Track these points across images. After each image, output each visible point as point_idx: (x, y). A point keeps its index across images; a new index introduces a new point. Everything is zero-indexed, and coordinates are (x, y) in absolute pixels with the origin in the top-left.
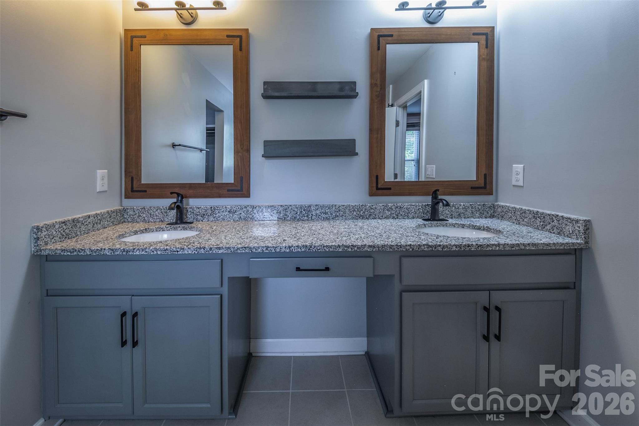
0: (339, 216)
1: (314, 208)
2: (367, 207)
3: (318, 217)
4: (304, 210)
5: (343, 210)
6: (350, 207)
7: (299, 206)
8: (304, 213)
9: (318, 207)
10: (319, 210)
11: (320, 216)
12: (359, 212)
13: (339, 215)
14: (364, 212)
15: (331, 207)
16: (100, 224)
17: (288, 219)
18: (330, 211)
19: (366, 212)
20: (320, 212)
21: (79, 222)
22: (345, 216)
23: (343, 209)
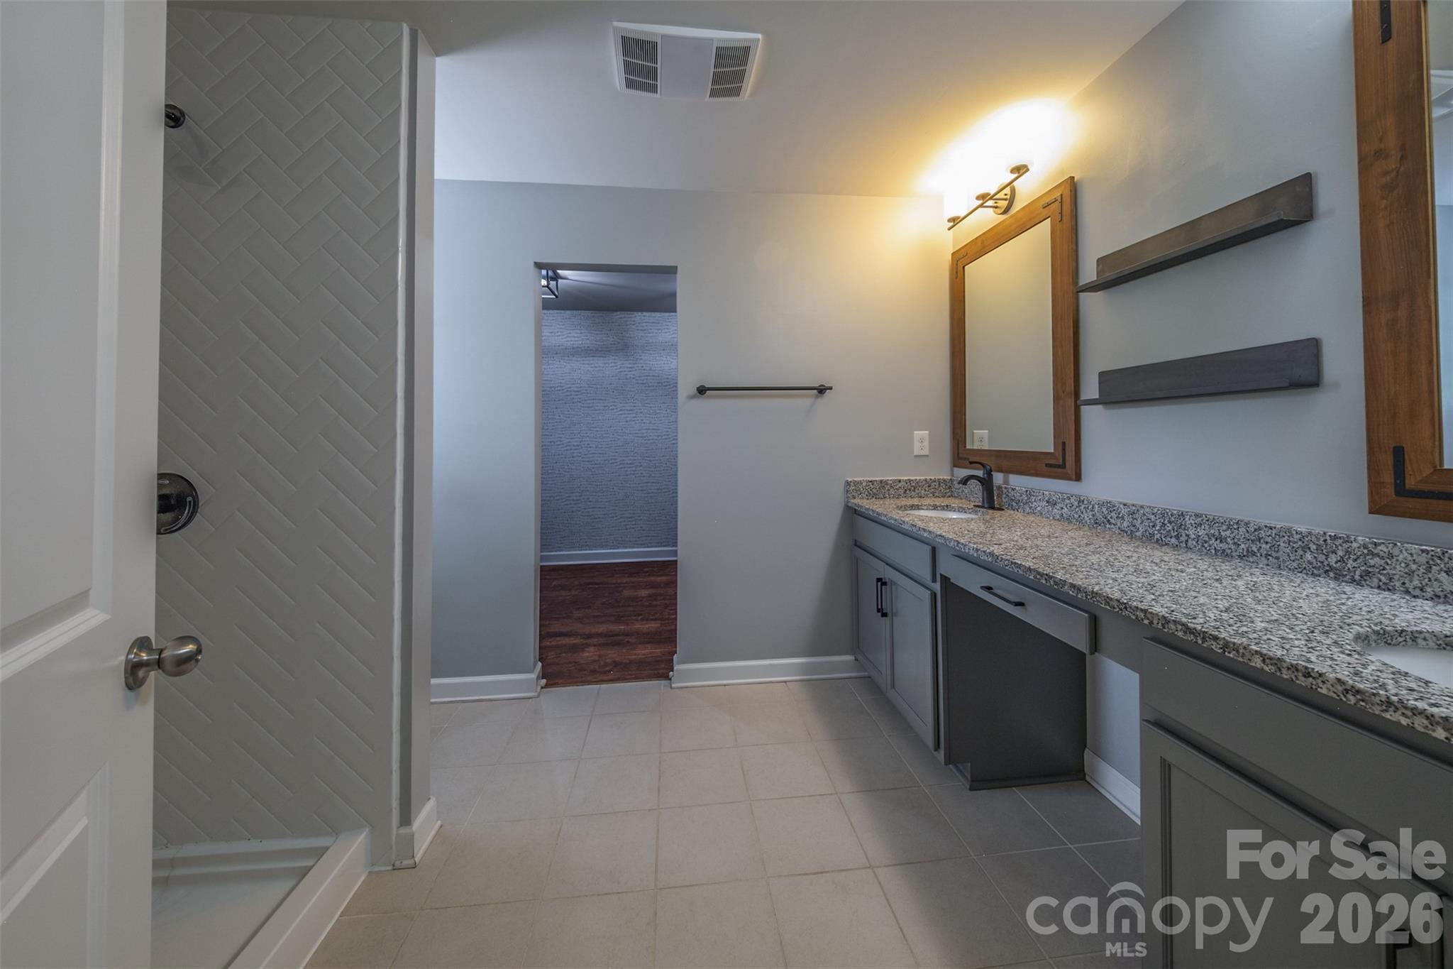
0: (1258, 555)
1: (1193, 522)
2: (1355, 545)
3: (1203, 546)
4: (1170, 522)
5: (1269, 539)
6: (1292, 535)
7: (1159, 510)
8: (1170, 528)
9: (1200, 519)
10: (1203, 527)
11: (1206, 542)
12: (1324, 557)
13: (1258, 550)
14: (1342, 560)
15: (1235, 527)
16: (914, 491)
17: (1137, 534)
18: (1232, 536)
19: (1351, 561)
20: (1206, 534)
21: (887, 484)
22: (1277, 558)
23: (1268, 536)
